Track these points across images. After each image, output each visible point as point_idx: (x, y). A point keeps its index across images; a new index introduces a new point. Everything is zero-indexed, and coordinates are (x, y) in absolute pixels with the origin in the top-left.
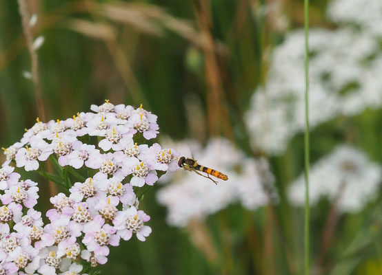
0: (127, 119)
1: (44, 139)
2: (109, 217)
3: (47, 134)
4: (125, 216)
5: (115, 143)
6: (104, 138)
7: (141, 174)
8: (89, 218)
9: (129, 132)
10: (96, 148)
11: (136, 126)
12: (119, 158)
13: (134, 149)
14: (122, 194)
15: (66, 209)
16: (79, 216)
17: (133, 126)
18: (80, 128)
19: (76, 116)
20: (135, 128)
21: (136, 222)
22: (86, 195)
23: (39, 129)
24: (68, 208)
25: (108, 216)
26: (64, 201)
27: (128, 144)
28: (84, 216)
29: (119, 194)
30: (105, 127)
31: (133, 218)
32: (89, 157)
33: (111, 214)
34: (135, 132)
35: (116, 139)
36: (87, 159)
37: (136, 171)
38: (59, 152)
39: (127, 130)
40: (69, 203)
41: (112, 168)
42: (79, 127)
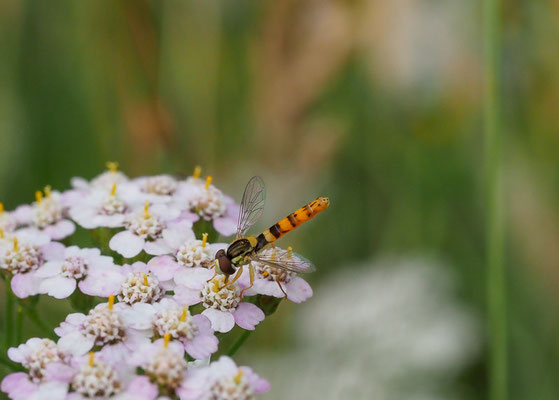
0: (170, 194)
2: (170, 380)
4: (208, 379)
5: (150, 239)
6: (123, 229)
7: (224, 301)
8: (116, 385)
9: (179, 219)
10: (102, 254)
11: (195, 203)
12: (162, 271)
13: (199, 249)
14: (189, 336)
15: (52, 368)
16: (92, 379)
17: (188, 207)
18: (53, 223)
19: (44, 195)
20: (193, 211)
21: (239, 389)
22: (100, 339)
24: (60, 365)
25: (164, 377)
26: (47, 350)
27: (183, 242)
28: (104, 379)
29: (181, 335)
30: (121, 209)
31: (231, 379)
32: (90, 272)
33: (173, 373)
34: (195, 218)
35: (152, 230)
36: (84, 278)
37: (212, 294)
38: (13, 265)
39: (175, 213)
40: (61, 356)
41: (150, 290)
42: (51, 219)
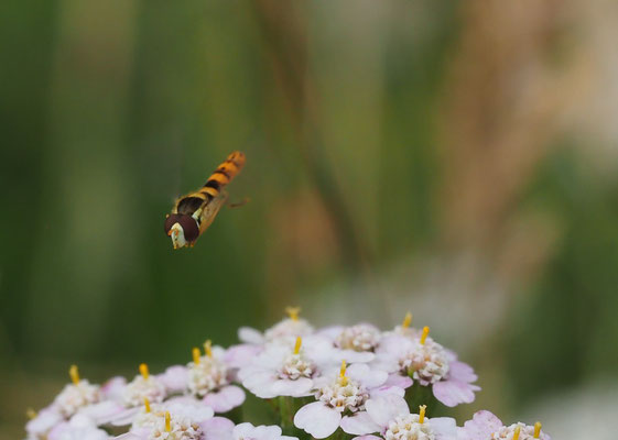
0: (372, 350)
1: (102, 427)
3: (108, 411)
5: (348, 413)
6: (311, 399)
9: (387, 385)
11: (408, 363)
13: (416, 426)
17: (399, 367)
18: (216, 391)
19: (203, 353)
20: (404, 373)
23: (79, 401)
27: (393, 417)
30: (308, 372)
34: (408, 382)
35: (352, 401)
42: (212, 385)
